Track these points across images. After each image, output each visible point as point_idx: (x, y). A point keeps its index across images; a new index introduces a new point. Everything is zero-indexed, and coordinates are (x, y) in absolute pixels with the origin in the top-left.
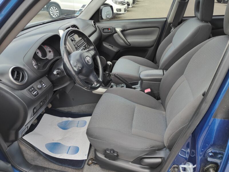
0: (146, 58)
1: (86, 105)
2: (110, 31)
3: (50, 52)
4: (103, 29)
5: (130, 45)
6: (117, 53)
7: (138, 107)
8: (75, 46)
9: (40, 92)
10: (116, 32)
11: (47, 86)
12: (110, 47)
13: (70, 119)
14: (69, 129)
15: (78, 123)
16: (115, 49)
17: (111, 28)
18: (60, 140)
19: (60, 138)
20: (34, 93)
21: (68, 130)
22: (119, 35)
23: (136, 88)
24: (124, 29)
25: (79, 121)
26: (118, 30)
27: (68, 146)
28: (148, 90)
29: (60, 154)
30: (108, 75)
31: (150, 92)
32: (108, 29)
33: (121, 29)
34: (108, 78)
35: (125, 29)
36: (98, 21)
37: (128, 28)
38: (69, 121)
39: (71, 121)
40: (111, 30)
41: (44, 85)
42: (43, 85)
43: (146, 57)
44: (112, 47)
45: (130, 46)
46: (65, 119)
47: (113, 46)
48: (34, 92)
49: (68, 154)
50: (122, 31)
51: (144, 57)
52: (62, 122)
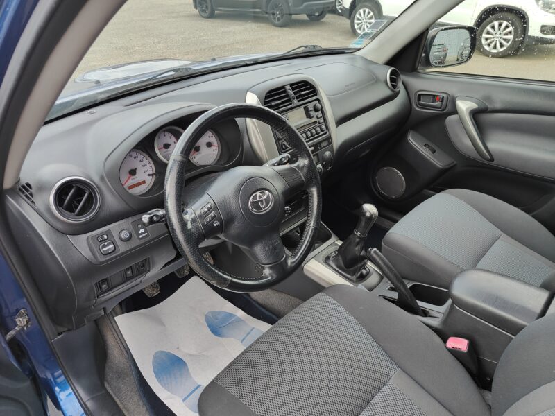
0: (534, 217)
1: (284, 295)
2: (437, 104)
3: (209, 145)
4: (420, 95)
5: (492, 160)
6: (443, 172)
7: (397, 383)
8: (280, 142)
9: (123, 248)
10: (455, 111)
11: (150, 238)
12: (425, 152)
13: (240, 313)
14: (224, 338)
15: (249, 333)
16: (438, 161)
17: (445, 96)
18: (191, 355)
19: (193, 352)
20: (105, 249)
21: (220, 338)
22: (461, 121)
23: (432, 313)
24: (483, 107)
25: (253, 328)
26: (464, 106)
27: (196, 380)
28: (462, 344)
29: (169, 393)
30: (357, 240)
31: (463, 353)
32: (434, 98)
33: (474, 106)
34: (357, 248)
35: (490, 107)
36: (413, 70)
37: (498, 106)
38: (234, 316)
39: (239, 320)
40: (442, 101)
41: (143, 233)
42: (140, 232)
43: (537, 212)
44: (434, 152)
45: (490, 163)
46: (229, 307)
47: (435, 148)
48: (104, 246)
49: (183, 404)
50: (475, 114)
51: (528, 211)
52: (220, 313)
